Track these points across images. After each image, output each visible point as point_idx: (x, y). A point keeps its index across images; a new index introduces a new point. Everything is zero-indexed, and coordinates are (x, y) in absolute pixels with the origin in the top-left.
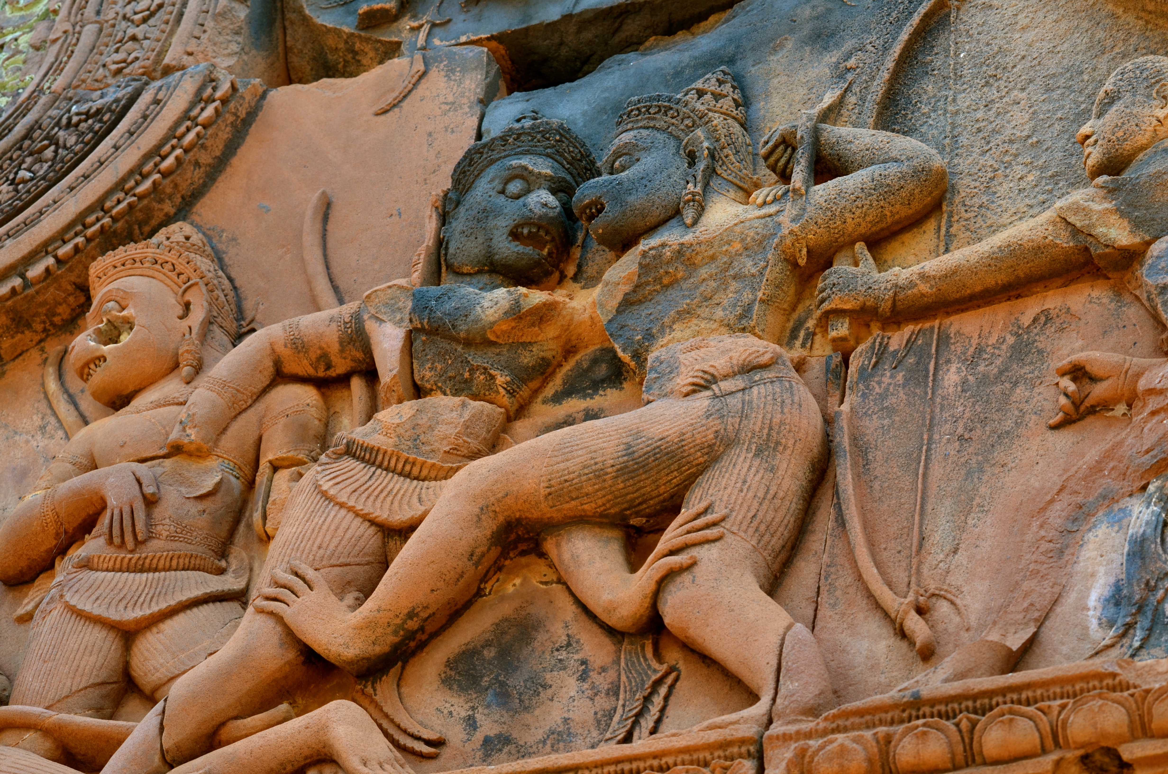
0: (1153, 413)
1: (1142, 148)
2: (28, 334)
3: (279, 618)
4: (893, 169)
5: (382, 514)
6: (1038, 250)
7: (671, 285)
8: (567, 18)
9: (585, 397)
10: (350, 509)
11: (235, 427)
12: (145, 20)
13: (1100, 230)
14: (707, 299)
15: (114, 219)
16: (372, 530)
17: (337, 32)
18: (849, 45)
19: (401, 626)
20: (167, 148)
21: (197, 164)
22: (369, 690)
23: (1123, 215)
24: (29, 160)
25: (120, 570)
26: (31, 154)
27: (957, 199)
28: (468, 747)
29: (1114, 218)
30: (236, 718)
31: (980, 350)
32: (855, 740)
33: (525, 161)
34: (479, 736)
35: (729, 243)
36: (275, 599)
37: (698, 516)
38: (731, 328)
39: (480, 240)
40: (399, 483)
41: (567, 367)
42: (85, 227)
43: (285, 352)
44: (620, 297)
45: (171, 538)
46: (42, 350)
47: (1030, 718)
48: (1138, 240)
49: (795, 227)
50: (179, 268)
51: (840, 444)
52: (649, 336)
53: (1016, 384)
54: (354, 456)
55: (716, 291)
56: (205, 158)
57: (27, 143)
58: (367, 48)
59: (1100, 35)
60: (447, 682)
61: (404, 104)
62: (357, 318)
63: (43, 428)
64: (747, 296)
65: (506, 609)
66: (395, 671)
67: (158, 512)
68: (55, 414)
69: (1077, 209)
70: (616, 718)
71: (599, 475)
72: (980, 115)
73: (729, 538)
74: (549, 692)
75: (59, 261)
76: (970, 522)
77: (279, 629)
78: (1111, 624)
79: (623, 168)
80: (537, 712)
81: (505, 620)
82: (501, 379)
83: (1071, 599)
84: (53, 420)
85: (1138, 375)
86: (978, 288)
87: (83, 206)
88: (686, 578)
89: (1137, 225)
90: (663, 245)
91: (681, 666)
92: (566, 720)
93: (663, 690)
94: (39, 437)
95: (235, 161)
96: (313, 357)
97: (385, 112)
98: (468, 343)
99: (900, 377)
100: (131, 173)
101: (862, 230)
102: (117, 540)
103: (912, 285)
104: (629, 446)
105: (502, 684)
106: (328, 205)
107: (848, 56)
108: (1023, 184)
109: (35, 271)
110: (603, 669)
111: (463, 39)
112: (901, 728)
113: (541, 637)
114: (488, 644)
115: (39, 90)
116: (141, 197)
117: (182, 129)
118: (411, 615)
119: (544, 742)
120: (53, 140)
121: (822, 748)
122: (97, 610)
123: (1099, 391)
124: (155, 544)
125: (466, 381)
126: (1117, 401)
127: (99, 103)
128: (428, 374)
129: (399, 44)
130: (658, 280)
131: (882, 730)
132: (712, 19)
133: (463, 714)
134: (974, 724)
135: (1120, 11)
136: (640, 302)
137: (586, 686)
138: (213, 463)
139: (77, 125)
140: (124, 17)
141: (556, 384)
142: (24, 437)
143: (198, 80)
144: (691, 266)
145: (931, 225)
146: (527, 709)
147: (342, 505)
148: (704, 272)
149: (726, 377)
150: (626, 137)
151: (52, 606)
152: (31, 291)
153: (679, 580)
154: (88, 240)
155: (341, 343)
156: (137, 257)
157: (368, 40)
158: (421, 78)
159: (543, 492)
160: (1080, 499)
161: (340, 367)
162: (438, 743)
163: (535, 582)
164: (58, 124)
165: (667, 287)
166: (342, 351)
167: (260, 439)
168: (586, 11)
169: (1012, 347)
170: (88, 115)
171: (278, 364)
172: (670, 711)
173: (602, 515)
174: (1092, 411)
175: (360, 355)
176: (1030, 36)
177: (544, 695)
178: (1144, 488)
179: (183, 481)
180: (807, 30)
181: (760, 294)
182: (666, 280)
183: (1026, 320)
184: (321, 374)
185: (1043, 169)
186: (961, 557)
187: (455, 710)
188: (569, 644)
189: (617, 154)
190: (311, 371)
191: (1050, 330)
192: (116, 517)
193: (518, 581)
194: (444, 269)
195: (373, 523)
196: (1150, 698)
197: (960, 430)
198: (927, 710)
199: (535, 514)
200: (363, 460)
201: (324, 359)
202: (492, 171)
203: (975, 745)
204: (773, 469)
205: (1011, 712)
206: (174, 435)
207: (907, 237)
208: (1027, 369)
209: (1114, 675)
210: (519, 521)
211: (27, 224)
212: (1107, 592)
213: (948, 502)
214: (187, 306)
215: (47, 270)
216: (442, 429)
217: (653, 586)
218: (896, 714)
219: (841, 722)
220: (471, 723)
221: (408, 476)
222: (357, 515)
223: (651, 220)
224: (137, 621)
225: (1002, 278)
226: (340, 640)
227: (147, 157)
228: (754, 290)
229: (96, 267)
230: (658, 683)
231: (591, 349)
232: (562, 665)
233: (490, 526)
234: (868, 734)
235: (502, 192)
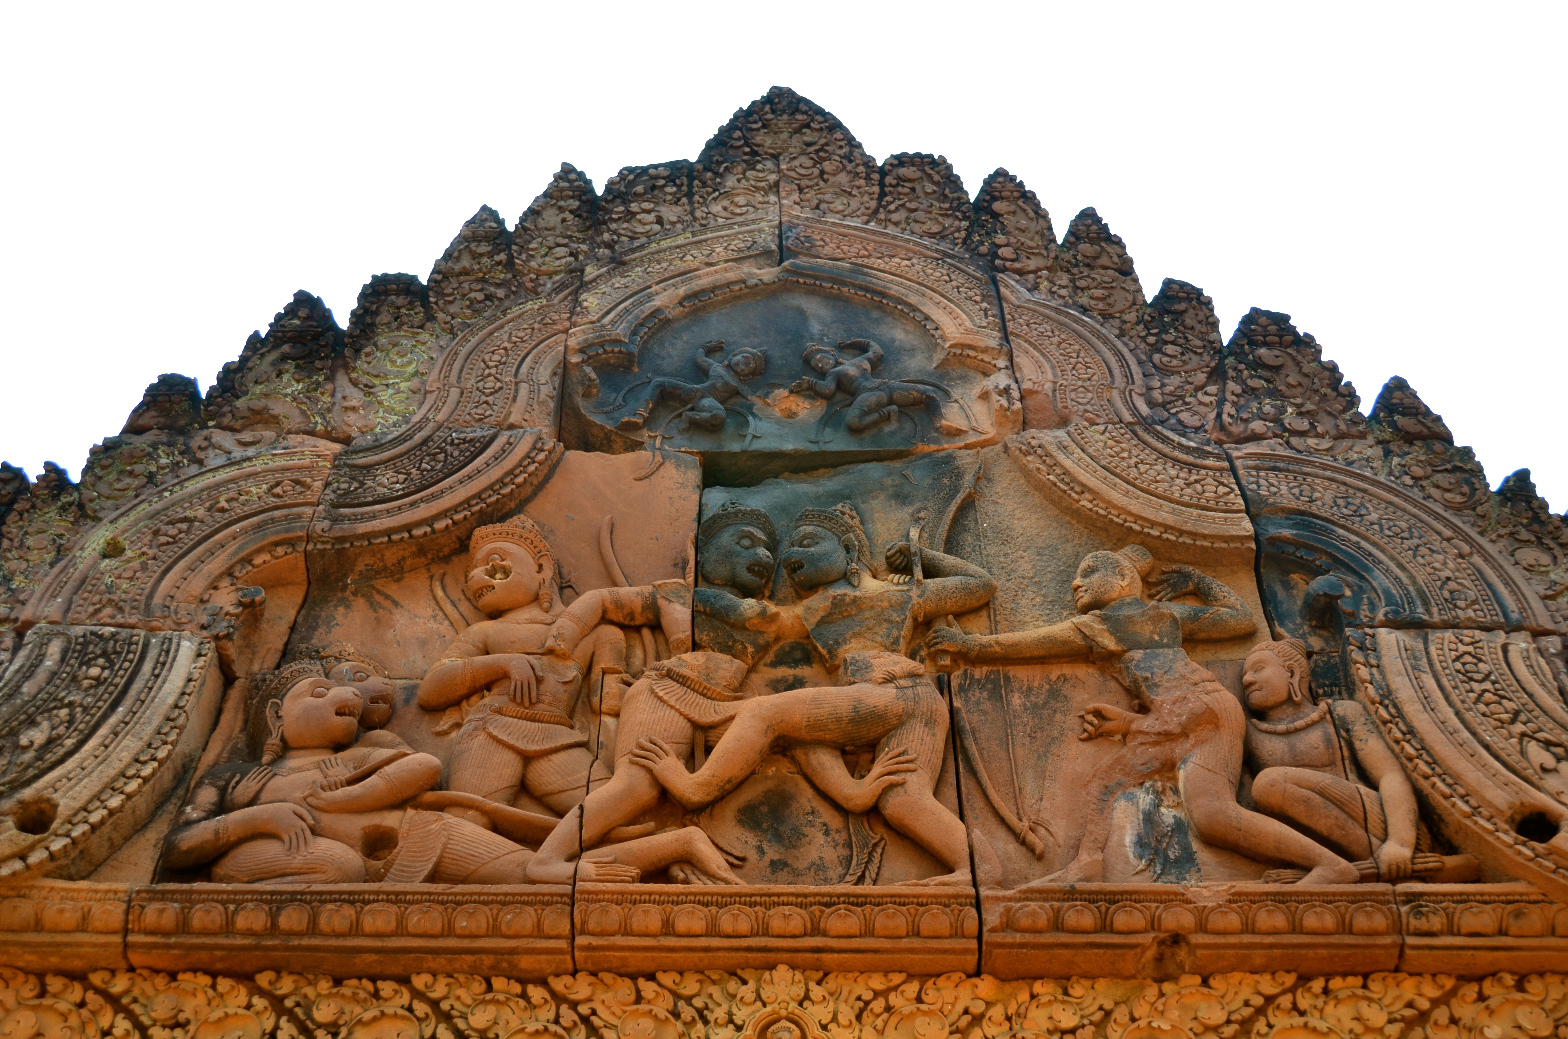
0: (1142, 744)
1: (1114, 600)
2: (423, 559)
3: (649, 771)
4: (972, 581)
5: (695, 716)
6: (1065, 642)
7: (847, 617)
8: (744, 452)
9: (791, 667)
10: (677, 710)
11: (582, 644)
12: (491, 394)
13: (1099, 639)
14: (869, 629)
15: (488, 506)
16: (689, 725)
17: (602, 428)
18: (918, 505)
19: (722, 787)
20: (518, 471)
21: (531, 484)
22: (695, 820)
23: (1111, 634)
24: (427, 458)
25: (520, 718)
26: (428, 455)
27: (997, 602)
28: (761, 864)
29: (1106, 634)
30: (621, 825)
31: (1030, 689)
32: (1041, 907)
33: (751, 529)
34: (767, 859)
35: (882, 601)
36: (645, 758)
37: (899, 755)
38: (887, 649)
39: (728, 568)
40: (701, 700)
41: (775, 648)
42: (470, 506)
43: (610, 607)
44: (818, 618)
45: (550, 704)
46: (429, 570)
47: (1140, 911)
48: (1120, 648)
49: (921, 600)
50: (535, 543)
51: (964, 727)
52: (837, 643)
53: (1055, 711)
54: (671, 678)
55: (874, 626)
56: (535, 482)
57: (424, 448)
58: (618, 439)
59: (1064, 532)
60: (741, 822)
61: (652, 477)
62: (653, 596)
63: (434, 617)
64: (895, 633)
65: (770, 784)
66: (708, 810)
67: (542, 687)
68: (441, 609)
69: (1087, 626)
70: (854, 862)
71: (839, 720)
72: (1002, 559)
73: (920, 771)
74: (808, 839)
75: (454, 523)
76: (1047, 785)
77: (648, 776)
78: (1141, 857)
79: (809, 546)
80: (802, 850)
81: (769, 790)
82: (750, 649)
83: (1114, 838)
84: (440, 613)
85: (1131, 722)
86: (1028, 655)
87: (470, 494)
88: (900, 790)
89: (1119, 640)
90: (845, 595)
91: (885, 836)
92: (821, 858)
93: (879, 850)
94: (432, 621)
95: (548, 486)
96: (625, 612)
97: (641, 479)
98: (733, 626)
99: (985, 694)
100: (497, 481)
101: (953, 609)
102: (519, 700)
103: (991, 646)
104: (855, 708)
105: (776, 830)
106: (613, 525)
107: (919, 511)
108: (1034, 602)
109: (440, 525)
110: (838, 831)
111: (683, 449)
112: (1066, 904)
113: (795, 805)
114: (762, 803)
115: (425, 419)
116: (504, 496)
117: (526, 463)
118: (729, 781)
119: (810, 869)
120: (443, 450)
121: (1020, 908)
122: (512, 742)
123: (1108, 725)
124: (540, 706)
125: (729, 646)
126: (1116, 733)
127: (471, 435)
128: (705, 638)
129: (642, 443)
130: (841, 613)
131: (1056, 904)
132: (821, 471)
133: (755, 843)
134: (1108, 909)
135: (1074, 522)
136: (830, 623)
137: (829, 839)
138: (570, 663)
139: (458, 445)
140: (478, 389)
141: (770, 657)
142: (422, 620)
143: (534, 437)
144: (860, 610)
145: (984, 613)
146: (794, 847)
147: (672, 707)
148: (867, 614)
149: (901, 678)
150: (809, 529)
151: (477, 732)
152: (434, 536)
153: (895, 790)
154: (472, 514)
155: (643, 608)
156: (510, 532)
157: (621, 436)
158: (661, 465)
159: (805, 724)
160: (1105, 782)
161: (639, 620)
162: (743, 859)
163: (784, 771)
164: (445, 441)
165: (844, 617)
166: (643, 612)
167: (593, 654)
168: (755, 451)
169: (1048, 690)
170: (465, 441)
171: (605, 612)
172: (884, 863)
173: (835, 742)
174: (1101, 735)
175: (651, 616)
176: (1025, 523)
177: (805, 841)
178: (1142, 784)
179: (555, 671)
180: (891, 491)
181: (903, 633)
182: (845, 614)
183: (1054, 677)
184: (626, 622)
185: (1045, 596)
186: (1044, 803)
187: (749, 840)
188: (813, 813)
189: (805, 537)
190: (621, 620)
191: (1068, 685)
192: (519, 686)
193: (774, 769)
194: (700, 578)
195: (689, 720)
196: (1206, 911)
197: (1028, 731)
198: (1079, 896)
199: (796, 735)
200: (678, 682)
201: (631, 615)
202: (732, 530)
203: (1108, 921)
204: (934, 735)
205: (1130, 906)
206: (550, 643)
207: (971, 617)
208: (1059, 705)
209: (1183, 895)
210: (784, 736)
211: (434, 497)
212: (1134, 839)
213: (1030, 771)
214: (540, 566)
215: (447, 526)
216: (722, 673)
217: (880, 791)
218: (1061, 896)
219: (1029, 895)
220: (761, 851)
221: (705, 696)
222: (681, 714)
223: (830, 578)
224: (535, 752)
225: (1043, 653)
226: (690, 790)
227: (507, 474)
228: (899, 630)
229: (479, 532)
230: (876, 845)
231: (789, 641)
232: (811, 824)
233: (771, 736)
234: (1047, 905)
235: (738, 543)
